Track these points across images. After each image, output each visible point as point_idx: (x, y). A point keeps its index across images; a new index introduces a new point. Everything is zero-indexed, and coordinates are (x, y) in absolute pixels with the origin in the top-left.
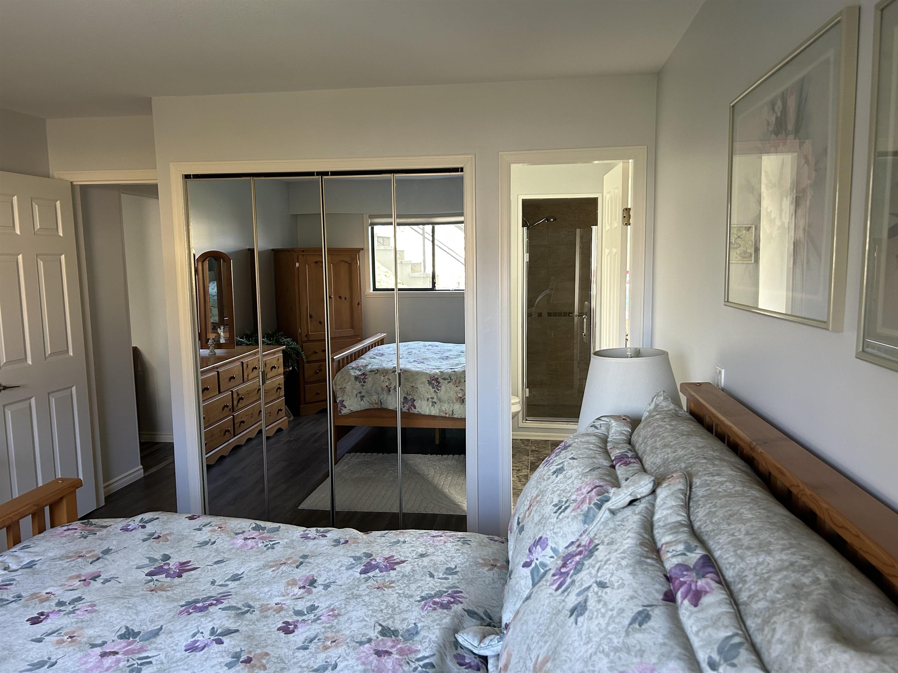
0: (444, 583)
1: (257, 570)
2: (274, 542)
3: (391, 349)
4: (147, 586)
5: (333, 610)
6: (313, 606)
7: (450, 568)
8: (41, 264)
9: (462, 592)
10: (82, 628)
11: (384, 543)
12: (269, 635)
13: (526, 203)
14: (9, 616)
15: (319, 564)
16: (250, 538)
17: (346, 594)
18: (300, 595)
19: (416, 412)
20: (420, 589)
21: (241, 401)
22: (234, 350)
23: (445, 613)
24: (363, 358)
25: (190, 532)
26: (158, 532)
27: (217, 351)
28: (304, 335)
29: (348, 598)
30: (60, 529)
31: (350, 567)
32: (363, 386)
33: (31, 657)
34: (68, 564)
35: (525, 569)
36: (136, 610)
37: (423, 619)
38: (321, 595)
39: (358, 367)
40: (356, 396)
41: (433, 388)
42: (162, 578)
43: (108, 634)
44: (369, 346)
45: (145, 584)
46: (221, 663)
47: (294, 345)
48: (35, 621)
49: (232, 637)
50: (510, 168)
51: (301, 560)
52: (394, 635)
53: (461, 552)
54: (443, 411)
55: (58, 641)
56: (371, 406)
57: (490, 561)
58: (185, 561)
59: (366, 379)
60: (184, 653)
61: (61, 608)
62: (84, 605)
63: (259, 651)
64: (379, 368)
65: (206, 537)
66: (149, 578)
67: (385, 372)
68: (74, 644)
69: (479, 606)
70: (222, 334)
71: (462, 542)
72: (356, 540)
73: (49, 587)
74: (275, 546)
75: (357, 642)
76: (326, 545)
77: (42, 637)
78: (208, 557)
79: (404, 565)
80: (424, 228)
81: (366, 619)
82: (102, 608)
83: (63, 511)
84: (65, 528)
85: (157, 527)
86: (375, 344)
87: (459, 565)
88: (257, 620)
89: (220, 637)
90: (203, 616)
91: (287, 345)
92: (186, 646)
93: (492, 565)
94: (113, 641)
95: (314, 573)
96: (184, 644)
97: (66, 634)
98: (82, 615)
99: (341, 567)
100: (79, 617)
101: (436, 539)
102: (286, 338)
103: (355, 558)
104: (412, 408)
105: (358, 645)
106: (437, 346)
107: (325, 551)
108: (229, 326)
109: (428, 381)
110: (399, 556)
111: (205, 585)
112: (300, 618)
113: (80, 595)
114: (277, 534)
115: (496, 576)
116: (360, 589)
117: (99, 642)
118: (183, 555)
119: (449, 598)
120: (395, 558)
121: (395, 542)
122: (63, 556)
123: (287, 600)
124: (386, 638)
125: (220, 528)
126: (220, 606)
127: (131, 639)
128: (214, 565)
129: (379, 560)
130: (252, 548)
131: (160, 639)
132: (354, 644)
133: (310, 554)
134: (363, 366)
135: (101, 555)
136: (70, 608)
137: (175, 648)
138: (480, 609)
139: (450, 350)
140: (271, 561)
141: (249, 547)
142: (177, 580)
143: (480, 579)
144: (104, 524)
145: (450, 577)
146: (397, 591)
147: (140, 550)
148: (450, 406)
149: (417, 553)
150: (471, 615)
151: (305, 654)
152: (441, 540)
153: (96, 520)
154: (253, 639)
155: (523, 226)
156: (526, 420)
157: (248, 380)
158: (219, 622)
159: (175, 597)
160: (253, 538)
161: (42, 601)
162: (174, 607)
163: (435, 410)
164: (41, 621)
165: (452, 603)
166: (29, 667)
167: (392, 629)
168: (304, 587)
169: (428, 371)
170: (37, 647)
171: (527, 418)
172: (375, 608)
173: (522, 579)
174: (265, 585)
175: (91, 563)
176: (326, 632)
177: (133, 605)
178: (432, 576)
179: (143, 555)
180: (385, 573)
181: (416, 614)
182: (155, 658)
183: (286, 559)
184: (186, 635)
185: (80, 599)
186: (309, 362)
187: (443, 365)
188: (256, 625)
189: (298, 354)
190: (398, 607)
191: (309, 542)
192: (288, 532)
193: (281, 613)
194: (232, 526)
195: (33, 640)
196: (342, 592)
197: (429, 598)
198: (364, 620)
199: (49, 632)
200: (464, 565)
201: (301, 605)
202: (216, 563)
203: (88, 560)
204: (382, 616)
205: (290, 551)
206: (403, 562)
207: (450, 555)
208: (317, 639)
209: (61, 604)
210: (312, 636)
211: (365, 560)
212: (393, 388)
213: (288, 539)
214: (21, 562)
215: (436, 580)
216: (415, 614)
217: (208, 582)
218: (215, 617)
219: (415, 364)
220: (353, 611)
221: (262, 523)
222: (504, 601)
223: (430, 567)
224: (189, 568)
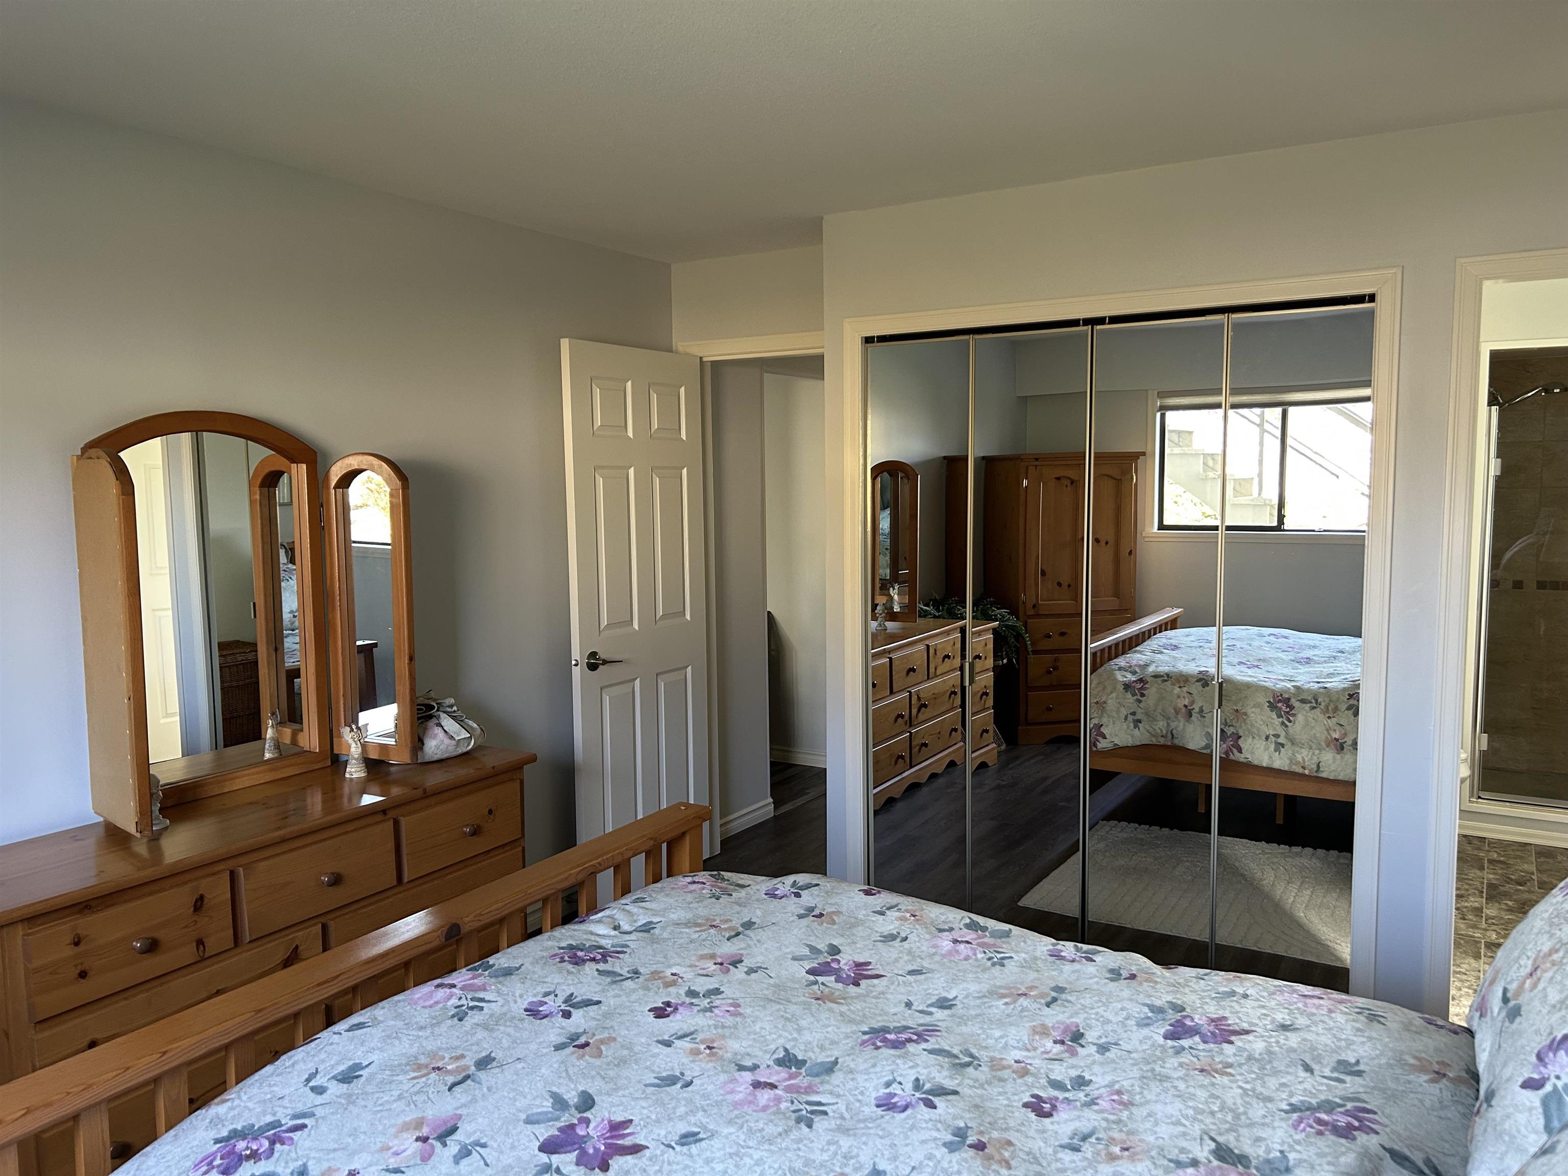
0: (1336, 1088)
1: (979, 998)
2: (1002, 955)
3: (1192, 638)
4: (807, 990)
5: (1119, 1092)
6: (1081, 1077)
7: (1344, 1061)
8: (657, 481)
9: (1375, 1113)
10: (723, 1037)
11: (1204, 991)
12: (1009, 1111)
13: (1498, 358)
14: (624, 998)
15: (1086, 1007)
16: (962, 942)
17: (1142, 1070)
18: (1057, 1054)
19: (1242, 760)
20: (1287, 1090)
21: (923, 709)
22: (913, 624)
23: (1342, 1145)
24: (1140, 652)
25: (868, 916)
26: (820, 906)
27: (889, 624)
28: (1029, 605)
29: (1144, 1077)
30: (682, 879)
31: (1144, 1023)
32: (1140, 701)
33: (658, 1066)
34: (697, 935)
35: (1528, 1094)
36: (798, 1025)
37: (1298, 1147)
38: (1094, 1062)
39: (1131, 667)
40: (1126, 718)
41: (1280, 716)
42: (830, 982)
43: (760, 1053)
44: (1150, 631)
45: (807, 986)
46: (935, 1139)
47: (1012, 621)
48: (660, 1013)
49: (948, 1101)
50: (1481, 289)
51: (1054, 994)
52: (1240, 1163)
53: (1366, 1034)
54: (1297, 763)
55: (692, 1049)
56: (1154, 739)
57: (1431, 1063)
58: (862, 960)
59: (1146, 689)
60: (875, 1109)
61: (694, 1001)
62: (724, 1002)
63: (995, 1134)
64: (1172, 672)
65: (892, 927)
66: (812, 978)
67: (1182, 679)
68: (713, 1058)
69: (1413, 1146)
70: (896, 597)
71: (1367, 1018)
72: (1150, 978)
73: (675, 965)
74: (1005, 962)
75: (1171, 1161)
76: (1095, 976)
77: (671, 1039)
78: (896, 960)
79: (1250, 1037)
80: (1263, 413)
81: (1184, 1121)
82: (748, 1011)
83: (684, 855)
84: (689, 879)
85: (818, 899)
86: (1160, 626)
87: (1365, 1060)
88: (987, 1082)
89: (930, 1097)
90: (899, 1057)
91: (1001, 620)
92: (876, 1099)
93: (1437, 1073)
94: (768, 1066)
95: (1078, 1021)
96: (874, 1095)
97: (702, 1042)
98: (723, 1017)
99: (1127, 1018)
100: (719, 1019)
101: (1309, 1001)
102: (998, 609)
103: (1152, 1008)
104: (1235, 750)
105: (1172, 1165)
106: (1286, 637)
107: (1095, 987)
108: (909, 583)
109: (1269, 702)
110: (1238, 1021)
111: (895, 1006)
112: (1061, 1095)
113: (717, 986)
114: (1008, 943)
115: (1447, 1095)
116: (1167, 1065)
117: (748, 1063)
118: (858, 951)
119: (1349, 1119)
120: (1230, 1022)
121: (1224, 993)
122: (689, 922)
123: (1034, 1058)
124: (1225, 1166)
125: (914, 916)
126: (924, 1045)
127: (794, 1069)
128: (908, 977)
129: (1199, 1019)
130: (967, 958)
131: (837, 1078)
132: (1166, 1162)
133: (1067, 986)
134: (1140, 666)
135: (741, 929)
136: (705, 1003)
137: (860, 1097)
138: (1416, 1152)
139: (1315, 647)
140: (1000, 987)
141: (962, 957)
142: (852, 989)
143: (1412, 1095)
144: (740, 882)
145: (1348, 1078)
146: (1240, 1084)
147: (795, 932)
148: (1313, 754)
149: (1273, 1021)
150: (1398, 1161)
151: (1075, 1158)
152: (1321, 1005)
153: (729, 874)
154: (983, 1112)
155: (1490, 404)
156: (1479, 797)
157: (936, 676)
158: (925, 1071)
159: (853, 1016)
160: (968, 942)
161: (667, 985)
162: (854, 1032)
163: (1281, 758)
164: (668, 1016)
165: (1356, 1129)
166: (656, 1081)
167: (1236, 1151)
168: (1062, 1042)
169: (1269, 684)
170: (664, 1052)
171: (1482, 794)
172: (1200, 1106)
173: (1520, 1112)
174: (994, 1026)
175: (728, 940)
176: (1110, 1129)
177: (793, 1016)
178: (1308, 1069)
179: (801, 940)
180: (1212, 1045)
181: (1283, 1134)
182: (831, 1107)
183: (1026, 988)
184: (876, 1082)
185: (717, 992)
186: (1035, 652)
187: (1300, 674)
188: (985, 1090)
189: (1019, 637)
190: (1245, 1113)
191: (1064, 965)
192: (1025, 942)
193: (1026, 1078)
194: (933, 916)
195: (659, 1042)
196: (1134, 1065)
197: (1308, 1109)
198: (1178, 1123)
199: (679, 1034)
200: (1376, 1061)
201: (1060, 1072)
202: (912, 973)
203: (723, 933)
204: (1215, 1124)
205: (1033, 975)
206: (1247, 1032)
207: (1344, 1037)
208: (1094, 1137)
209: (692, 993)
210: (1086, 1131)
211: (1172, 1016)
212: (1197, 710)
213: (1026, 953)
214: (635, 921)
215: (1318, 1079)
216: (1280, 1133)
217: (900, 1002)
218: (919, 1062)
219: (1243, 668)
220: (1156, 1102)
221: (981, 920)
222: (1472, 1148)
223: (1305, 1051)
224: (869, 973)
